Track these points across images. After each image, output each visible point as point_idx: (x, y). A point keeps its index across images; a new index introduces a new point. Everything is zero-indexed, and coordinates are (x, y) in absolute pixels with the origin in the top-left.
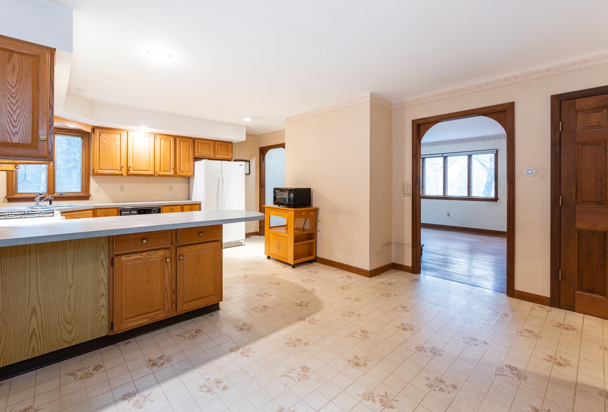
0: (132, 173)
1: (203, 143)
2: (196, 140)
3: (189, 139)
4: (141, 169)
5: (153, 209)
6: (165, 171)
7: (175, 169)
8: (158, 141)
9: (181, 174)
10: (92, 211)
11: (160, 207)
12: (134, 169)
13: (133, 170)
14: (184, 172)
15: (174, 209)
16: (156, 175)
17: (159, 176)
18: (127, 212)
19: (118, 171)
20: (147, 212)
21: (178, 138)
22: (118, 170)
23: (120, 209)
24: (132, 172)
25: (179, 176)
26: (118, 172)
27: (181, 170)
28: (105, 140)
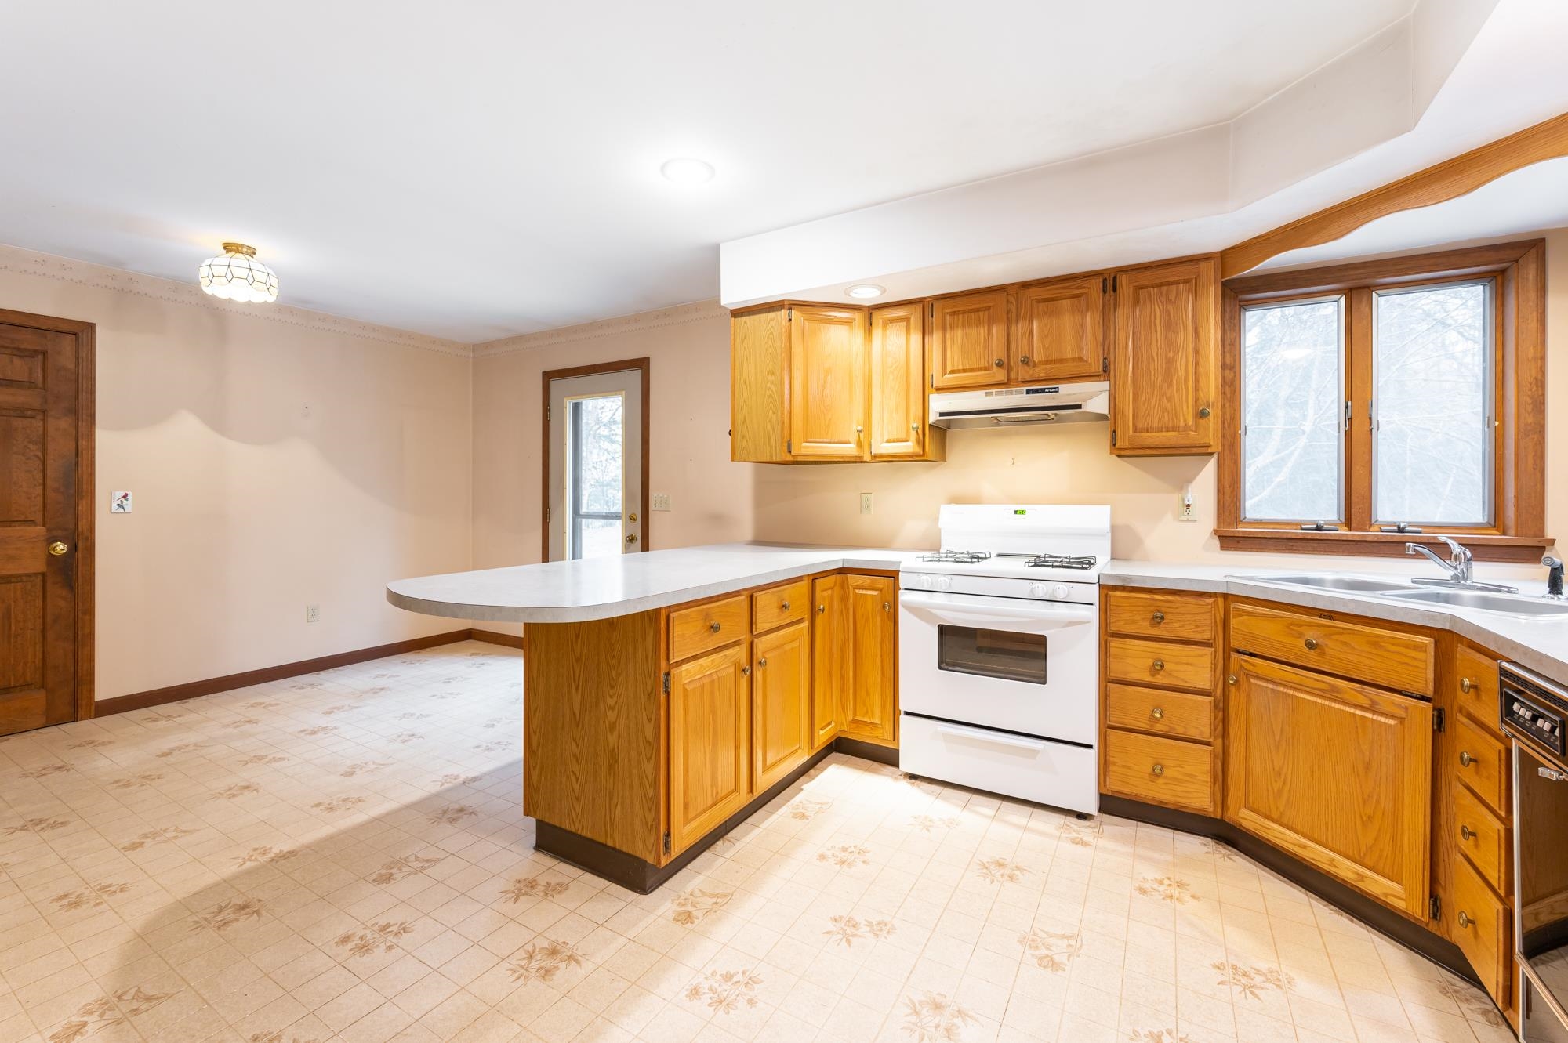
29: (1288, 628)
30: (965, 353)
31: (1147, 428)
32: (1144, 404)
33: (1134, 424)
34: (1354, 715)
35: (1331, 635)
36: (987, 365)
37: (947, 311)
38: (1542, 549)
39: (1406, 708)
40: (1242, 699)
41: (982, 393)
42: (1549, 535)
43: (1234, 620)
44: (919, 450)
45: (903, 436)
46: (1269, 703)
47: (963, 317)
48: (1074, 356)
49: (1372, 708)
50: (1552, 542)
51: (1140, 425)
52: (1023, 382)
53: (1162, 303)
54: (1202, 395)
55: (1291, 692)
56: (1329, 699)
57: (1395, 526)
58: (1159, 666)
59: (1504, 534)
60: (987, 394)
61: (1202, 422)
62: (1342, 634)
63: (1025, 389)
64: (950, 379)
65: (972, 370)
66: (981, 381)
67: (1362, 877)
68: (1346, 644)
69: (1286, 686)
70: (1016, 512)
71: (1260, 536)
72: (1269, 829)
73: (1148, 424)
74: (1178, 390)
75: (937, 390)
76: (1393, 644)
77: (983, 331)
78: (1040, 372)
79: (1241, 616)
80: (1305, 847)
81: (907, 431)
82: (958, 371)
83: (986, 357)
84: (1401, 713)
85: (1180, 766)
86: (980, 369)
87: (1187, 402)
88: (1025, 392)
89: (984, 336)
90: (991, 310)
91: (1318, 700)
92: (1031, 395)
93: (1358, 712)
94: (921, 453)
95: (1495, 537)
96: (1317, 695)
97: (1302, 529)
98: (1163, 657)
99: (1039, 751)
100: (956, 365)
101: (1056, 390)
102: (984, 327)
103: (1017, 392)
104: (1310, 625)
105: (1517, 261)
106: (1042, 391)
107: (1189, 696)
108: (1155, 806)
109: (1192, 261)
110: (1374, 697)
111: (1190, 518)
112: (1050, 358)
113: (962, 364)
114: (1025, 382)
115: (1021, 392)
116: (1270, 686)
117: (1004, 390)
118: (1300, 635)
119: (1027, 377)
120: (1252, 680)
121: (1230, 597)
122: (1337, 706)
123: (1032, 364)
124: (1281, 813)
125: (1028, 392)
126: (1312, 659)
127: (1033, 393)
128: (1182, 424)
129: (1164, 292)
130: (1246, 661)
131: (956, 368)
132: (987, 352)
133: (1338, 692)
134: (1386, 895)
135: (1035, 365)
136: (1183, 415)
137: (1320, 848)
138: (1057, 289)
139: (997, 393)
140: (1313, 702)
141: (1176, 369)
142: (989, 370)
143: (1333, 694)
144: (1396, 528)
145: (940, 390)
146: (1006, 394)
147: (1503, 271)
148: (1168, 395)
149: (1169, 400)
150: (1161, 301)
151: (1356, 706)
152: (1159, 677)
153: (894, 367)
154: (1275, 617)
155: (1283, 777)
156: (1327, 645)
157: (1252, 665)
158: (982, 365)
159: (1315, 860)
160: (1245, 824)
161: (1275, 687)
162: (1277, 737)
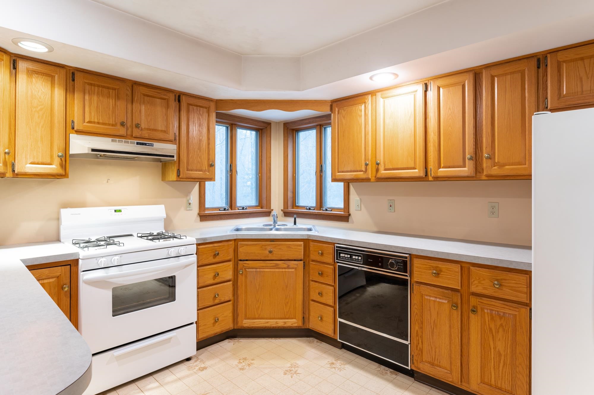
0: (383, 176)
1: (582, 59)
2: (549, 56)
3: (525, 60)
4: (399, 167)
5: (392, 259)
6: (449, 167)
7: (477, 158)
8: (432, 94)
9: (495, 170)
10: (302, 243)
11: (406, 258)
12: (387, 167)
13: (385, 170)
14: (505, 165)
15: (441, 271)
16: (430, 178)
17: (437, 179)
18: (346, 256)
19: (362, 173)
20: (380, 264)
21: (484, 71)
22: (362, 171)
23: (337, 247)
24: (383, 173)
25: (491, 177)
26: (361, 175)
27: (496, 161)
28: (344, 119)
29: (261, 247)
30: (100, 112)
31: (192, 169)
32: (191, 158)
33: (187, 167)
34: (283, 271)
35: (276, 247)
36: (114, 123)
37: (86, 81)
38: (270, 212)
39: (297, 264)
40: (244, 278)
41: (110, 139)
42: (272, 208)
43: (240, 249)
44: (61, 171)
45: (49, 161)
46: (254, 276)
47: (98, 89)
48: (162, 130)
49: (288, 267)
50: (272, 210)
51: (190, 168)
52: (135, 137)
53: (198, 114)
54: (211, 157)
55: (262, 270)
56: (274, 269)
57: (241, 207)
58: (216, 275)
59: (262, 208)
60: (112, 141)
61: (211, 168)
62: (279, 246)
63: (136, 141)
64: (87, 126)
65: (103, 124)
66: (109, 132)
67: (285, 323)
68: (280, 249)
69: (259, 268)
70: (115, 211)
71: (213, 214)
72: (254, 323)
73: (192, 168)
74: (203, 154)
75: (76, 131)
76: (294, 246)
77: (111, 102)
78: (146, 134)
79: (243, 246)
80: (267, 322)
81: (52, 157)
82: (94, 123)
83: (114, 118)
84: (296, 266)
85: (223, 314)
86: (109, 125)
87: (206, 159)
88: (136, 143)
89: (113, 105)
90: (117, 90)
91: (271, 270)
92: (139, 145)
93: (284, 270)
94: (64, 174)
95: (259, 210)
96: (270, 269)
97: (220, 210)
98: (218, 271)
99: (172, 337)
100: (93, 118)
101: (152, 145)
102: (112, 100)
103: (131, 143)
104: (269, 245)
105: (266, 128)
106: (145, 144)
107: (225, 284)
108: (214, 336)
109: (207, 99)
110: (289, 264)
111: (191, 209)
112: (150, 128)
113: (97, 119)
114: (136, 138)
115: (133, 143)
116: (254, 270)
117: (123, 140)
118: (266, 249)
119: (138, 135)
120: (247, 270)
121: (237, 240)
122: (277, 270)
123: (140, 128)
124: (259, 315)
125: (138, 143)
126: (271, 257)
127: (140, 145)
128: (204, 169)
129: (199, 110)
130: (245, 263)
131: (92, 120)
132: (114, 115)
133: (278, 265)
134: (292, 324)
135: (142, 130)
136: (205, 165)
137: (272, 320)
138: (154, 92)
139: (119, 141)
140: (270, 271)
141: (202, 144)
142: (115, 126)
143: (277, 267)
144: (242, 208)
145: (79, 132)
146: (125, 143)
147: (262, 129)
148: (200, 156)
149: (200, 158)
150: (197, 113)
151: (283, 268)
152: (216, 279)
153: (39, 108)
154: (257, 244)
155: (260, 302)
156: (274, 251)
157: (248, 264)
158: (111, 123)
159: (271, 325)
160: (245, 325)
161: (256, 270)
162: (257, 288)
